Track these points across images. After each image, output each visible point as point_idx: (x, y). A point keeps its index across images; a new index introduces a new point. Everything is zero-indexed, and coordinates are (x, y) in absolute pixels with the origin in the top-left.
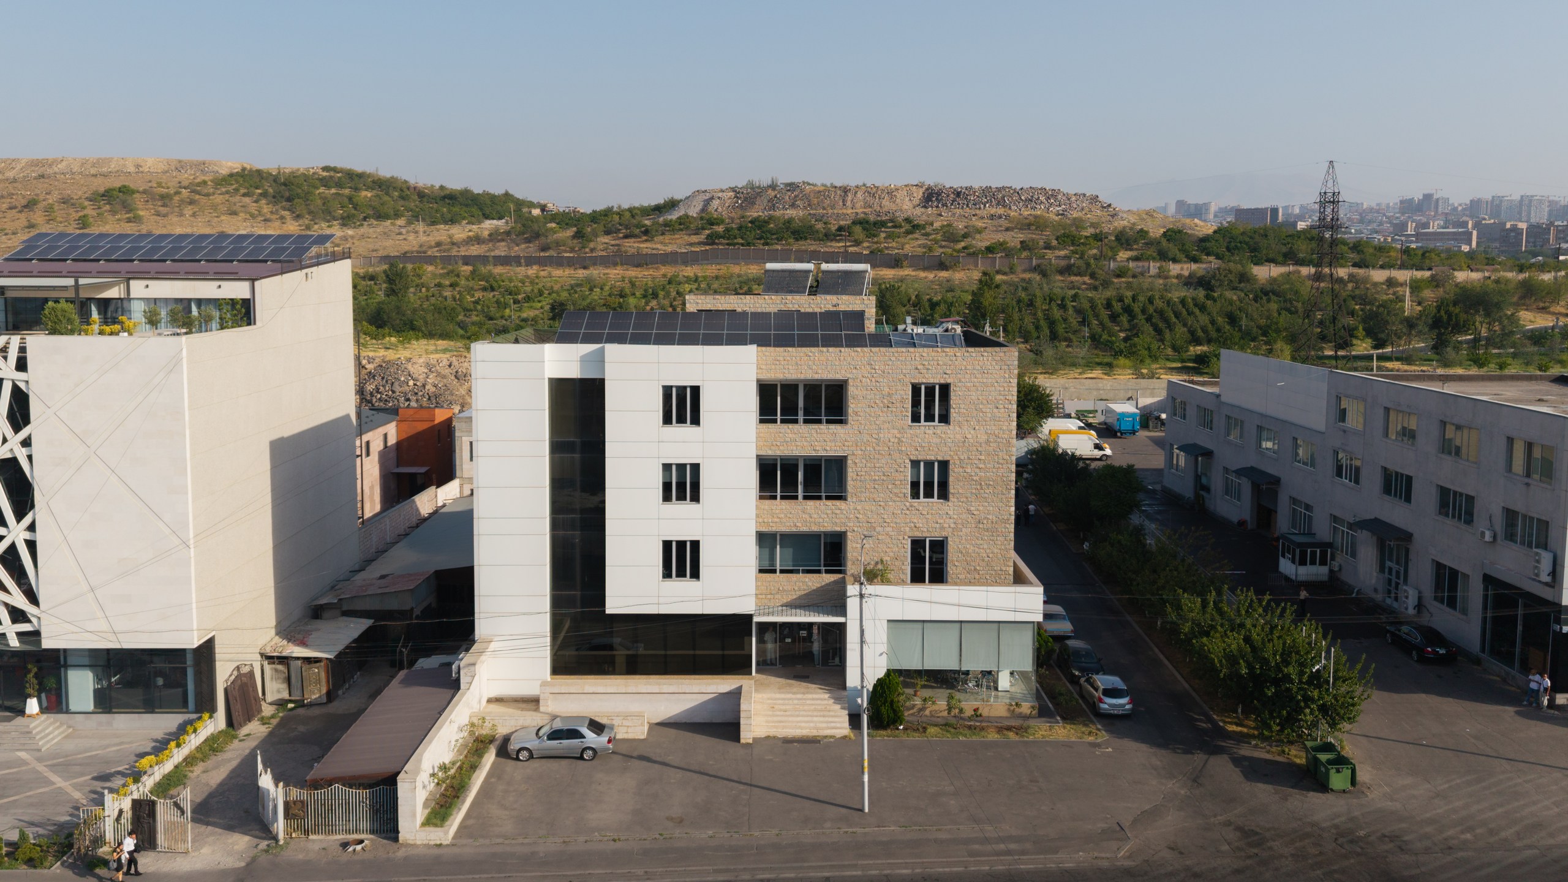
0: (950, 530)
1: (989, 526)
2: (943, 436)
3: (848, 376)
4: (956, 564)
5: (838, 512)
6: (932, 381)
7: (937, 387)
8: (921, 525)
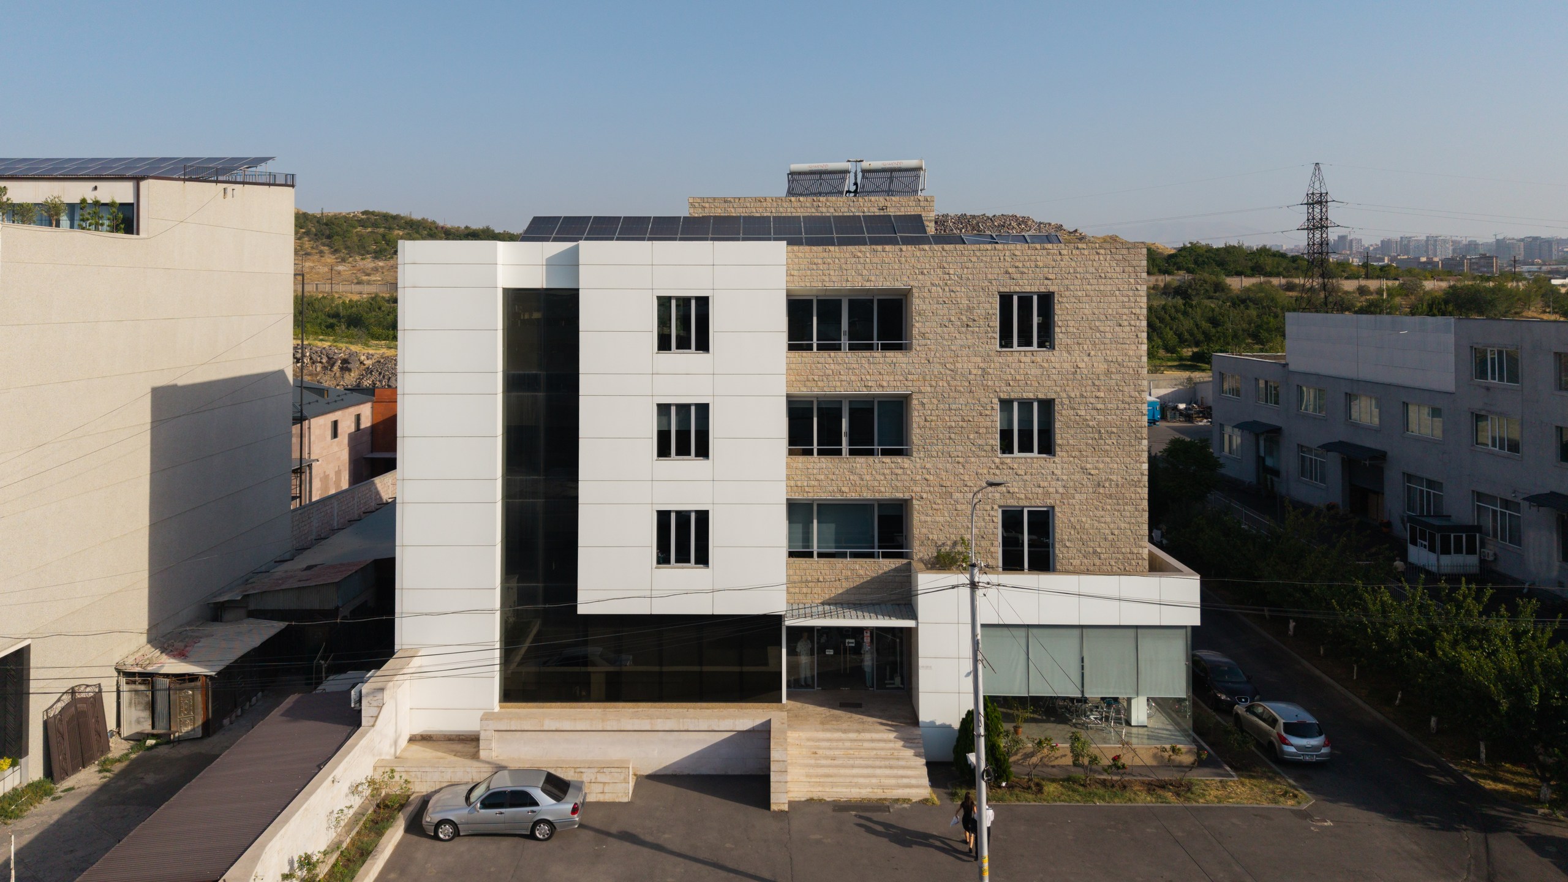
0: (1058, 496)
1: (1113, 490)
2: (1046, 365)
3: (912, 283)
4: (1068, 544)
5: (900, 471)
6: (1028, 289)
7: (1035, 298)
8: (1016, 490)
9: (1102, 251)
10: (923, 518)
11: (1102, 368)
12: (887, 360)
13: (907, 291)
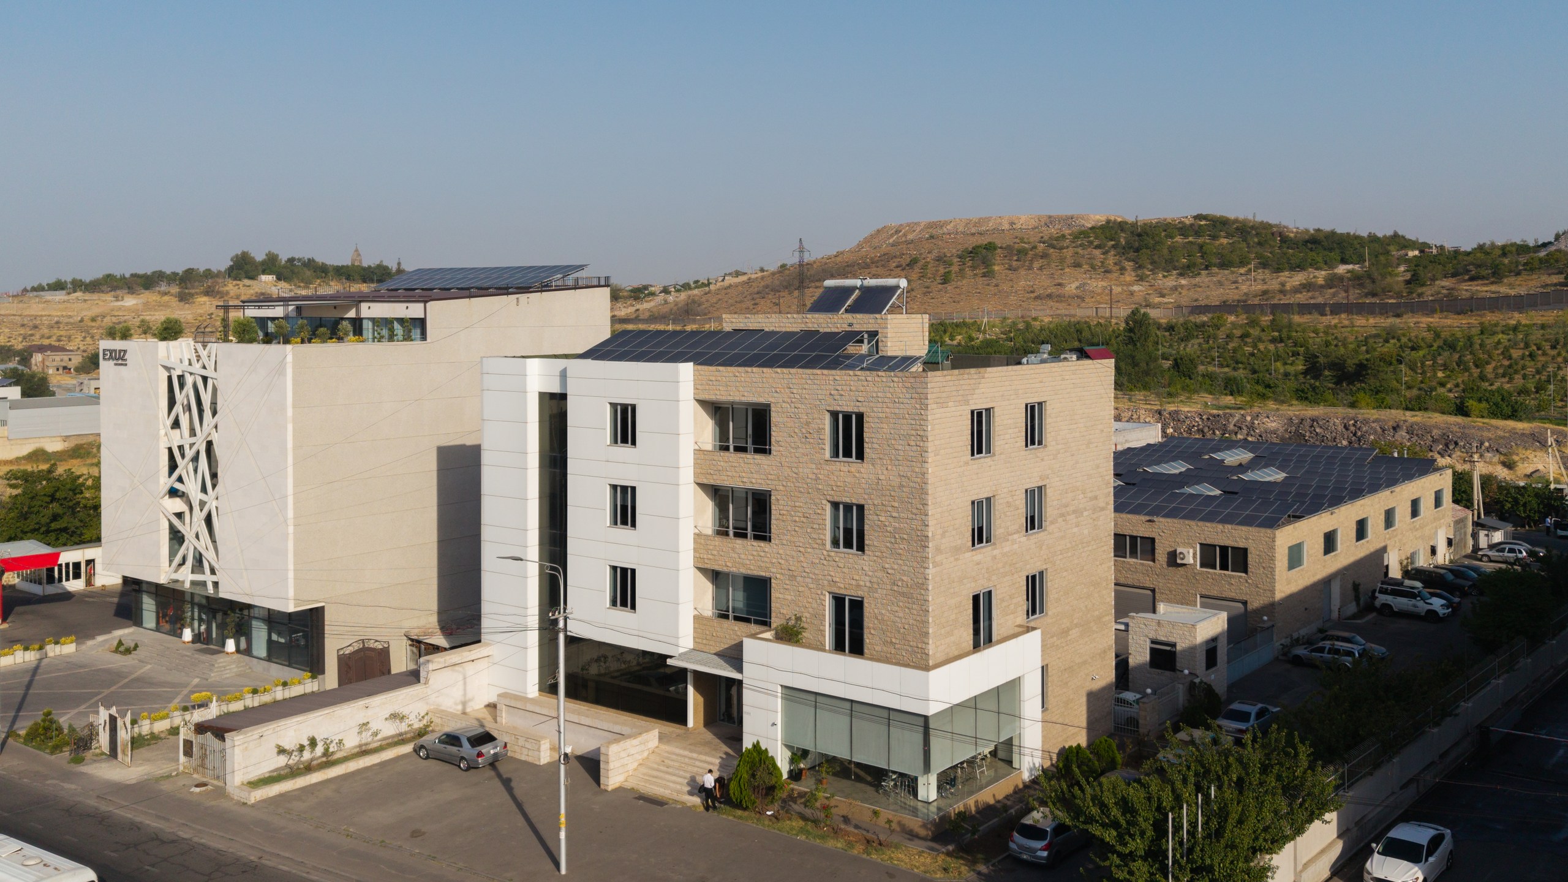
0: (866, 589)
1: (905, 590)
2: (857, 475)
3: (770, 399)
4: (872, 632)
5: (762, 554)
6: (850, 409)
7: (854, 417)
8: (838, 580)
9: (896, 379)
10: (778, 595)
11: (896, 481)
12: (756, 461)
13: (769, 405)
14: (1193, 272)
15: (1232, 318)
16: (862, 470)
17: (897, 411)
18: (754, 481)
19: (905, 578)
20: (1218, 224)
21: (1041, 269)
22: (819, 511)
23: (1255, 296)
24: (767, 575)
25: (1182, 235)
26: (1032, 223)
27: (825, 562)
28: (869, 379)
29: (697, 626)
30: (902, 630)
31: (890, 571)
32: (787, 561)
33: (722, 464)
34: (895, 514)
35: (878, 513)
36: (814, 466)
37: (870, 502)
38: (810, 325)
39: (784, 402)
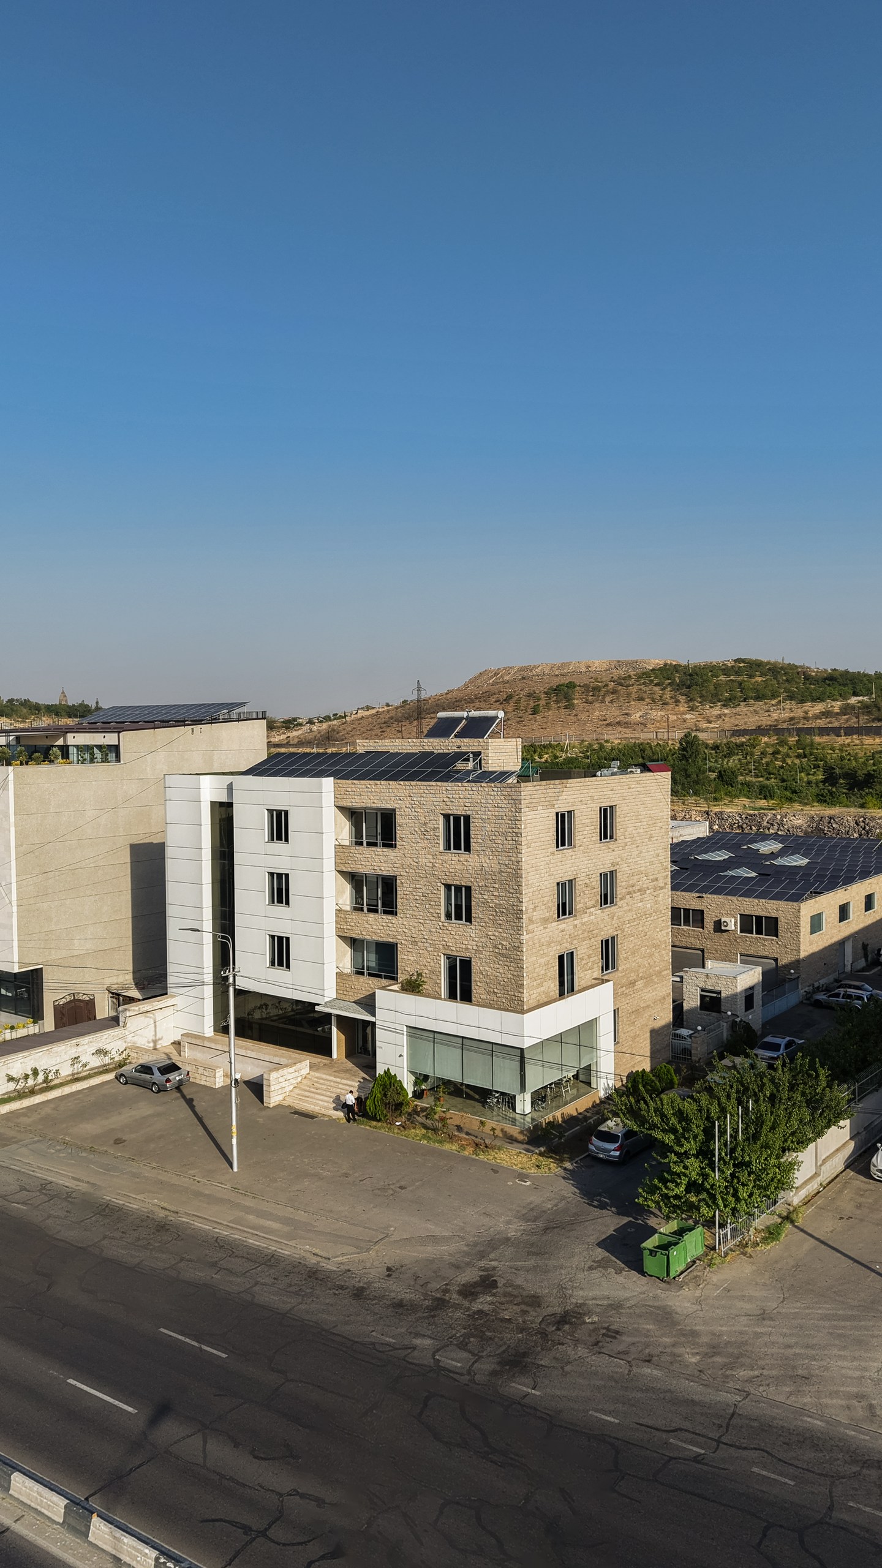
0: (475, 952)
2: (465, 863)
3: (396, 805)
4: (479, 984)
5: (390, 925)
6: (457, 812)
7: (461, 819)
8: (451, 944)
9: (495, 789)
10: (403, 957)
11: (496, 867)
12: (384, 853)
13: (394, 810)
14: (734, 704)
15: (765, 739)
16: (470, 860)
17: (497, 814)
18: (383, 869)
19: (504, 943)
20: (754, 666)
21: (611, 702)
22: (435, 892)
23: (784, 722)
24: (394, 941)
25: (725, 675)
26: (605, 666)
27: (440, 931)
28: (474, 789)
29: (339, 980)
30: (502, 983)
31: (492, 937)
32: (410, 930)
33: (357, 856)
34: (495, 894)
35: (482, 892)
36: (431, 857)
37: (475, 884)
38: (427, 748)
39: (406, 807)
